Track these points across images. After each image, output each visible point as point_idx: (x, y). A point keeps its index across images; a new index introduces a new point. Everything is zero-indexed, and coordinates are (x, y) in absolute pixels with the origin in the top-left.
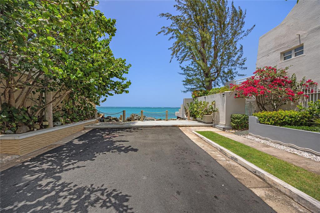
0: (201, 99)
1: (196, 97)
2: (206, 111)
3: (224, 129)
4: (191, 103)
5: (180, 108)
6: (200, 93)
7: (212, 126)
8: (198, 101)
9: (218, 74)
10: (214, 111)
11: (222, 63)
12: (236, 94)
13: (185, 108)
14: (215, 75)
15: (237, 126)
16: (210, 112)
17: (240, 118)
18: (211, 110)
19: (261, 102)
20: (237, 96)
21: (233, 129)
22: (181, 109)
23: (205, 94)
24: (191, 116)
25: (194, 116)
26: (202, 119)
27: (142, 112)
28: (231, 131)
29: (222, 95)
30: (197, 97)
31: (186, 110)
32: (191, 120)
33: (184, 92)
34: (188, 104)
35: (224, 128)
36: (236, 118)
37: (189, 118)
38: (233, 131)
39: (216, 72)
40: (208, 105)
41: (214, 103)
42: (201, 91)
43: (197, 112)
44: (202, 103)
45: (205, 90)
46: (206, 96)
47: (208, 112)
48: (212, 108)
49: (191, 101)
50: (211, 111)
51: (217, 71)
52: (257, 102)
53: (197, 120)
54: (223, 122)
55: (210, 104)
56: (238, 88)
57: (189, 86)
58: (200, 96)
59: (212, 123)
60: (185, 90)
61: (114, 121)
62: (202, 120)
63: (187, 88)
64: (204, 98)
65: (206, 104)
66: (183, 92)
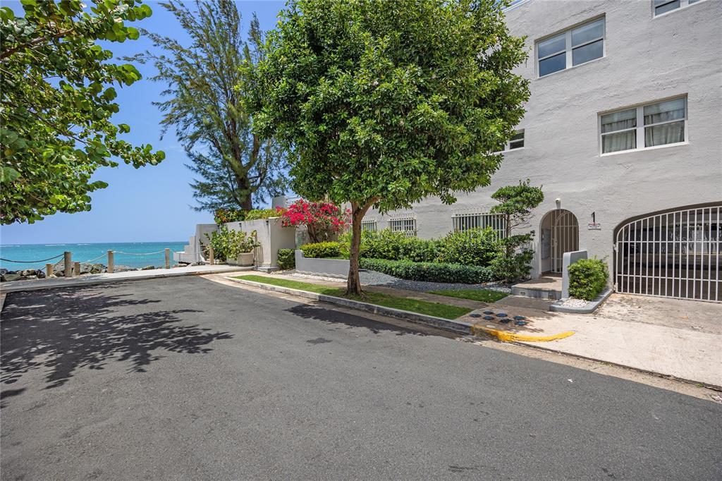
0: (232, 227)
1: (222, 222)
2: (243, 246)
3: (269, 271)
4: (214, 234)
5: (188, 244)
6: (231, 214)
7: (252, 270)
8: (227, 229)
9: (261, 180)
10: (255, 246)
11: (269, 161)
12: (283, 222)
13: (202, 244)
14: (256, 181)
15: (285, 265)
16: (248, 247)
17: (288, 253)
18: (251, 245)
19: (313, 233)
20: (285, 225)
21: (280, 270)
22: (192, 246)
23: (241, 218)
24: (215, 258)
25: (221, 256)
26: (236, 259)
27: (110, 253)
28: (278, 272)
29: (266, 223)
30: (225, 222)
31: (203, 248)
32: (216, 264)
33: (196, 209)
34: (207, 235)
35: (269, 269)
36: (284, 254)
37: (212, 261)
38: (281, 272)
39: (258, 177)
40: (246, 237)
41: (255, 234)
42: (233, 210)
43: (228, 249)
44: (236, 233)
45: (240, 208)
46: (242, 222)
47: (246, 248)
48: (252, 242)
49: (213, 229)
50: (250, 247)
51: (260, 175)
52: (309, 233)
53: (227, 264)
54: (267, 261)
55: (249, 235)
56: (286, 214)
57: (206, 199)
58: (232, 221)
59: (253, 265)
60: (199, 206)
61: (34, 278)
62: (237, 262)
63: (203, 203)
64: (239, 225)
65: (242, 235)
66: (193, 210)
